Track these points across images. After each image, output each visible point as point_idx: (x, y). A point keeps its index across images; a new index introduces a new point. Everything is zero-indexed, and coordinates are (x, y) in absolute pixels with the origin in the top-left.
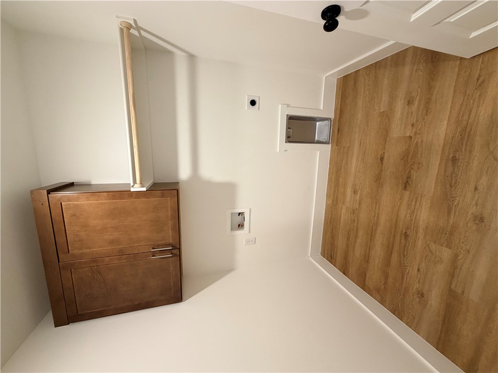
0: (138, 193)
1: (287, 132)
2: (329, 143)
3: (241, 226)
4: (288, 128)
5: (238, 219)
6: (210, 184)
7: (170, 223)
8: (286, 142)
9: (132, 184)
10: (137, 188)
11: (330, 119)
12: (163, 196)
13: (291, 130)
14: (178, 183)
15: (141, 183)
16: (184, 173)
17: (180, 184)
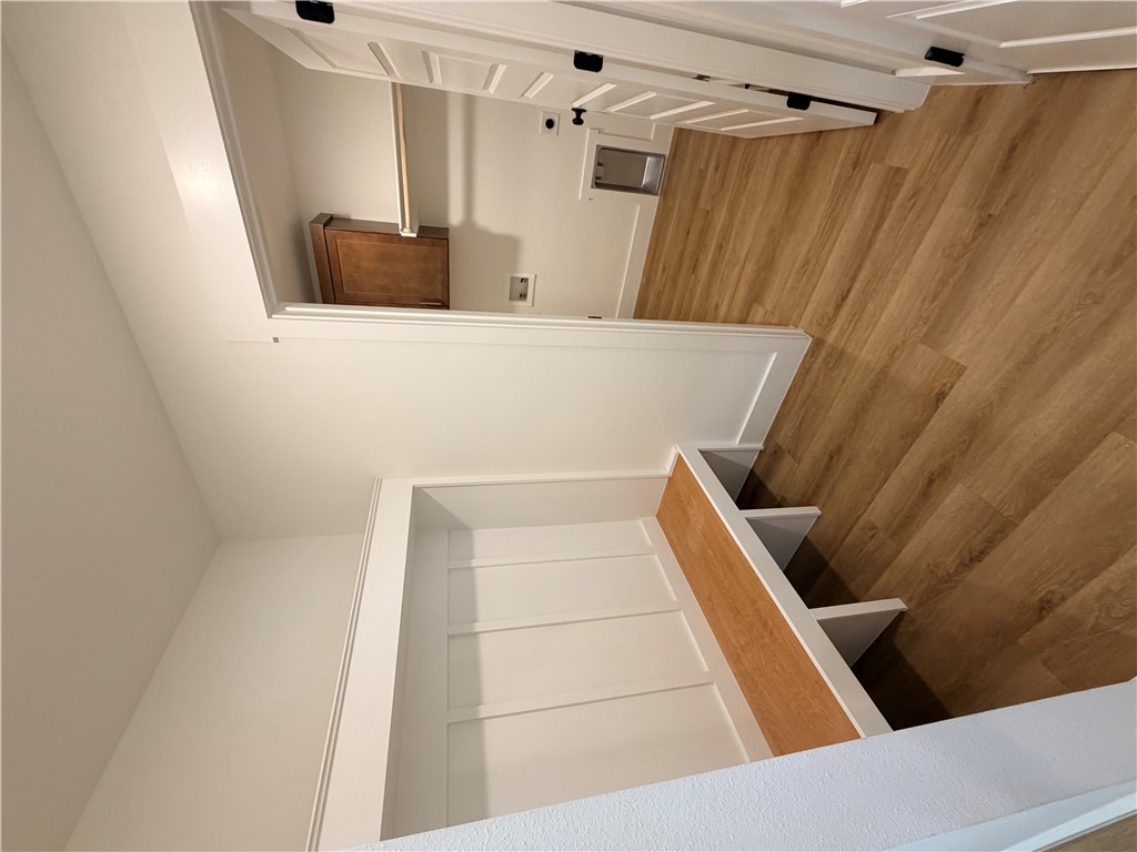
0: (408, 239)
1: (596, 170)
2: (656, 195)
3: (523, 296)
4: (599, 164)
5: (520, 287)
6: (486, 235)
7: (440, 276)
8: (592, 187)
9: (400, 227)
10: (406, 233)
11: (664, 156)
12: (433, 245)
13: (602, 168)
14: (447, 229)
15: (411, 228)
16: (455, 217)
17: (450, 231)
